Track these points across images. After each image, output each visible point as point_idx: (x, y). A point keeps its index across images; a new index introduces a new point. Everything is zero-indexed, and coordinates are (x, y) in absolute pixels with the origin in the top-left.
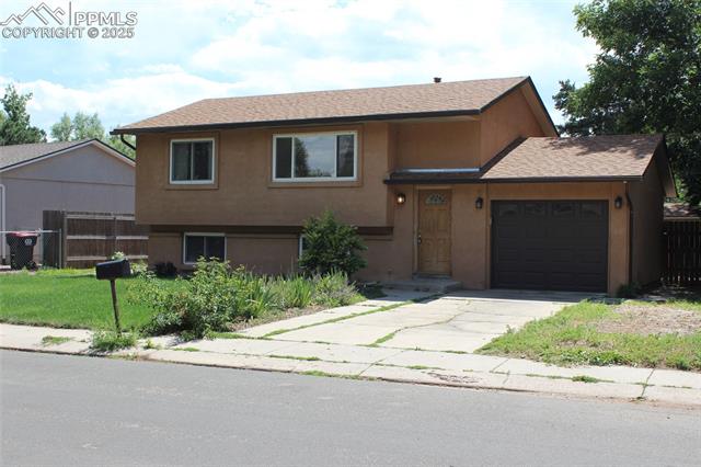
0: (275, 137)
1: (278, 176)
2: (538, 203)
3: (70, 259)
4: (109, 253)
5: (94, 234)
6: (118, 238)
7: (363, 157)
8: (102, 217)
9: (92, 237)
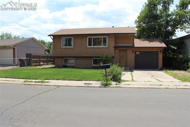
0: (88, 37)
2: (145, 52)
3: (33, 64)
4: (40, 63)
5: (37, 59)
6: (41, 59)
8: (38, 55)
9: (36, 59)
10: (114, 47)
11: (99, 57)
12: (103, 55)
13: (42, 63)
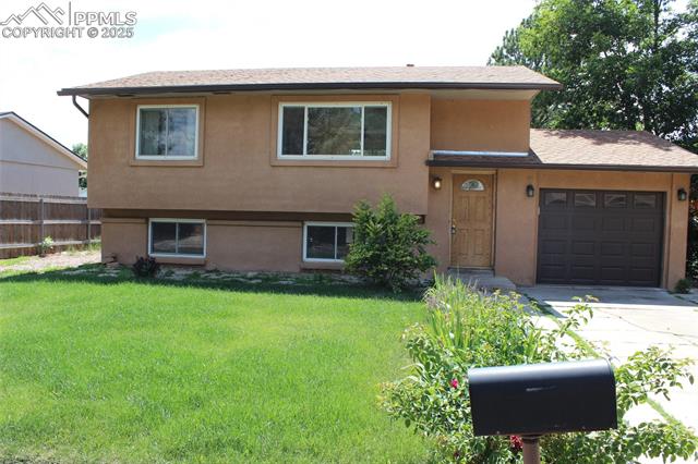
0: (282, 106)
1: (284, 153)
4: (37, 239)
5: (20, 218)
6: (45, 222)
7: (399, 133)
8: (28, 199)
10: (429, 163)
11: (347, 217)
12: (368, 203)
13: (49, 241)
